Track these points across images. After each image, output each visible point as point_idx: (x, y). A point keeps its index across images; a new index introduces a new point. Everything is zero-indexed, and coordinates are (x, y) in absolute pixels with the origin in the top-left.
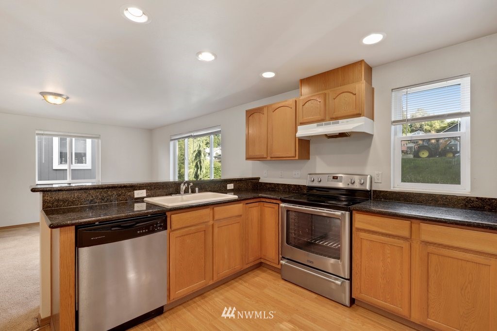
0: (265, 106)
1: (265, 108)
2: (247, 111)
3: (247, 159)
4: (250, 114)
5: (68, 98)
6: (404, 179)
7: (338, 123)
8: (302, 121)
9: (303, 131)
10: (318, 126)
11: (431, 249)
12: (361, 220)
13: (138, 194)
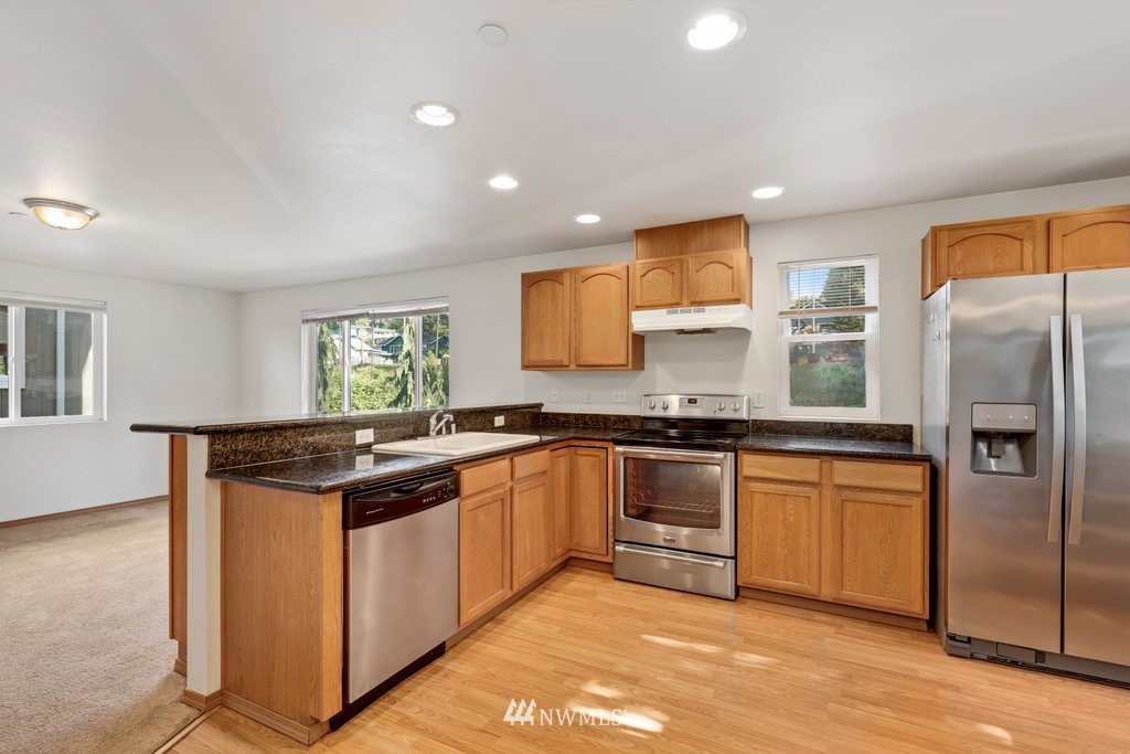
0: (566, 270)
1: (565, 274)
2: (525, 277)
3: (525, 367)
4: (531, 281)
5: (97, 215)
6: (795, 402)
7: (703, 311)
8: (638, 303)
9: (642, 321)
10: (669, 313)
11: (846, 494)
12: (752, 464)
13: (364, 436)
